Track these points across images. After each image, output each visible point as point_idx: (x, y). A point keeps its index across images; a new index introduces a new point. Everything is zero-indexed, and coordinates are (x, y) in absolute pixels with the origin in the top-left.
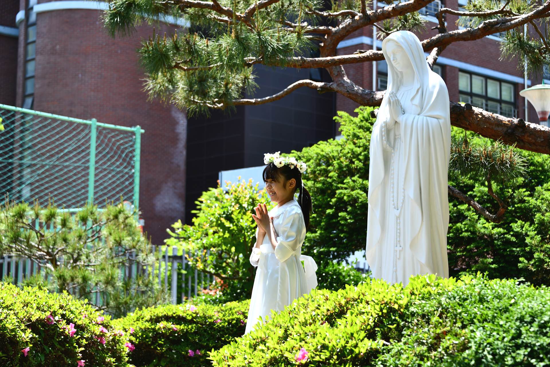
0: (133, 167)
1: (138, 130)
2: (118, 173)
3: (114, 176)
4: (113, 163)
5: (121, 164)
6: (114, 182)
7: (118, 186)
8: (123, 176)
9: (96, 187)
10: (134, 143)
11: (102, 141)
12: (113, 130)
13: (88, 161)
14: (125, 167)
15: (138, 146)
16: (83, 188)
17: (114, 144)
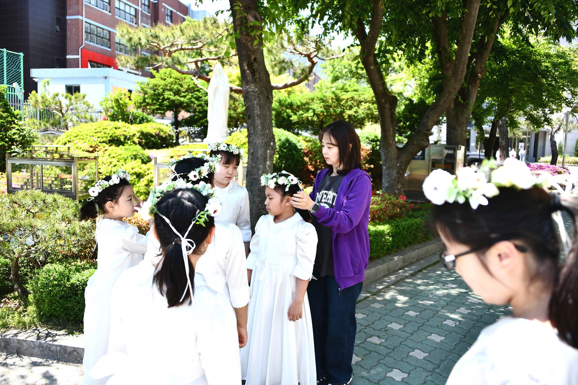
0: (20, 69)
1: (22, 54)
2: (15, 71)
3: (13, 72)
4: (13, 67)
5: (16, 68)
6: (14, 75)
7: (15, 76)
8: (16, 73)
9: (7, 76)
10: (20, 59)
11: (8, 58)
12: (12, 54)
13: (3, 66)
14: (18, 69)
15: (22, 61)
16: (2, 76)
17: (13, 59)
